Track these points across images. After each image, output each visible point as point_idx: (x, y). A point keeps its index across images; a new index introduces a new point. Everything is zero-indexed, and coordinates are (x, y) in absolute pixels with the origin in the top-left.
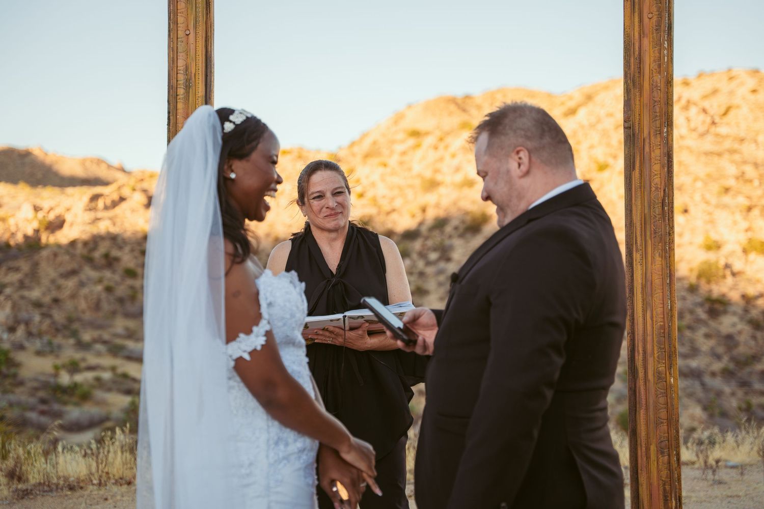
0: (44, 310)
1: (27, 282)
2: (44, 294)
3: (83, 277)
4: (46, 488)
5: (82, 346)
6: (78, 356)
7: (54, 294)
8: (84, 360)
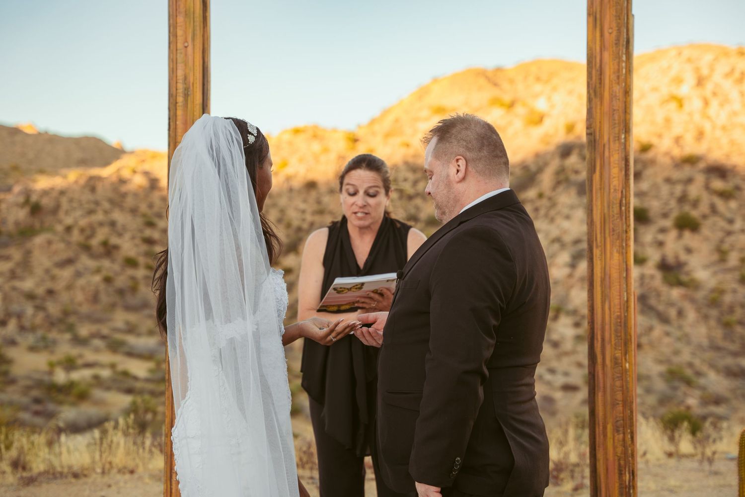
0: (38, 302)
1: (19, 271)
2: (37, 285)
3: (79, 266)
4: (51, 476)
5: (79, 341)
6: (74, 351)
7: (49, 285)
8: (81, 356)
